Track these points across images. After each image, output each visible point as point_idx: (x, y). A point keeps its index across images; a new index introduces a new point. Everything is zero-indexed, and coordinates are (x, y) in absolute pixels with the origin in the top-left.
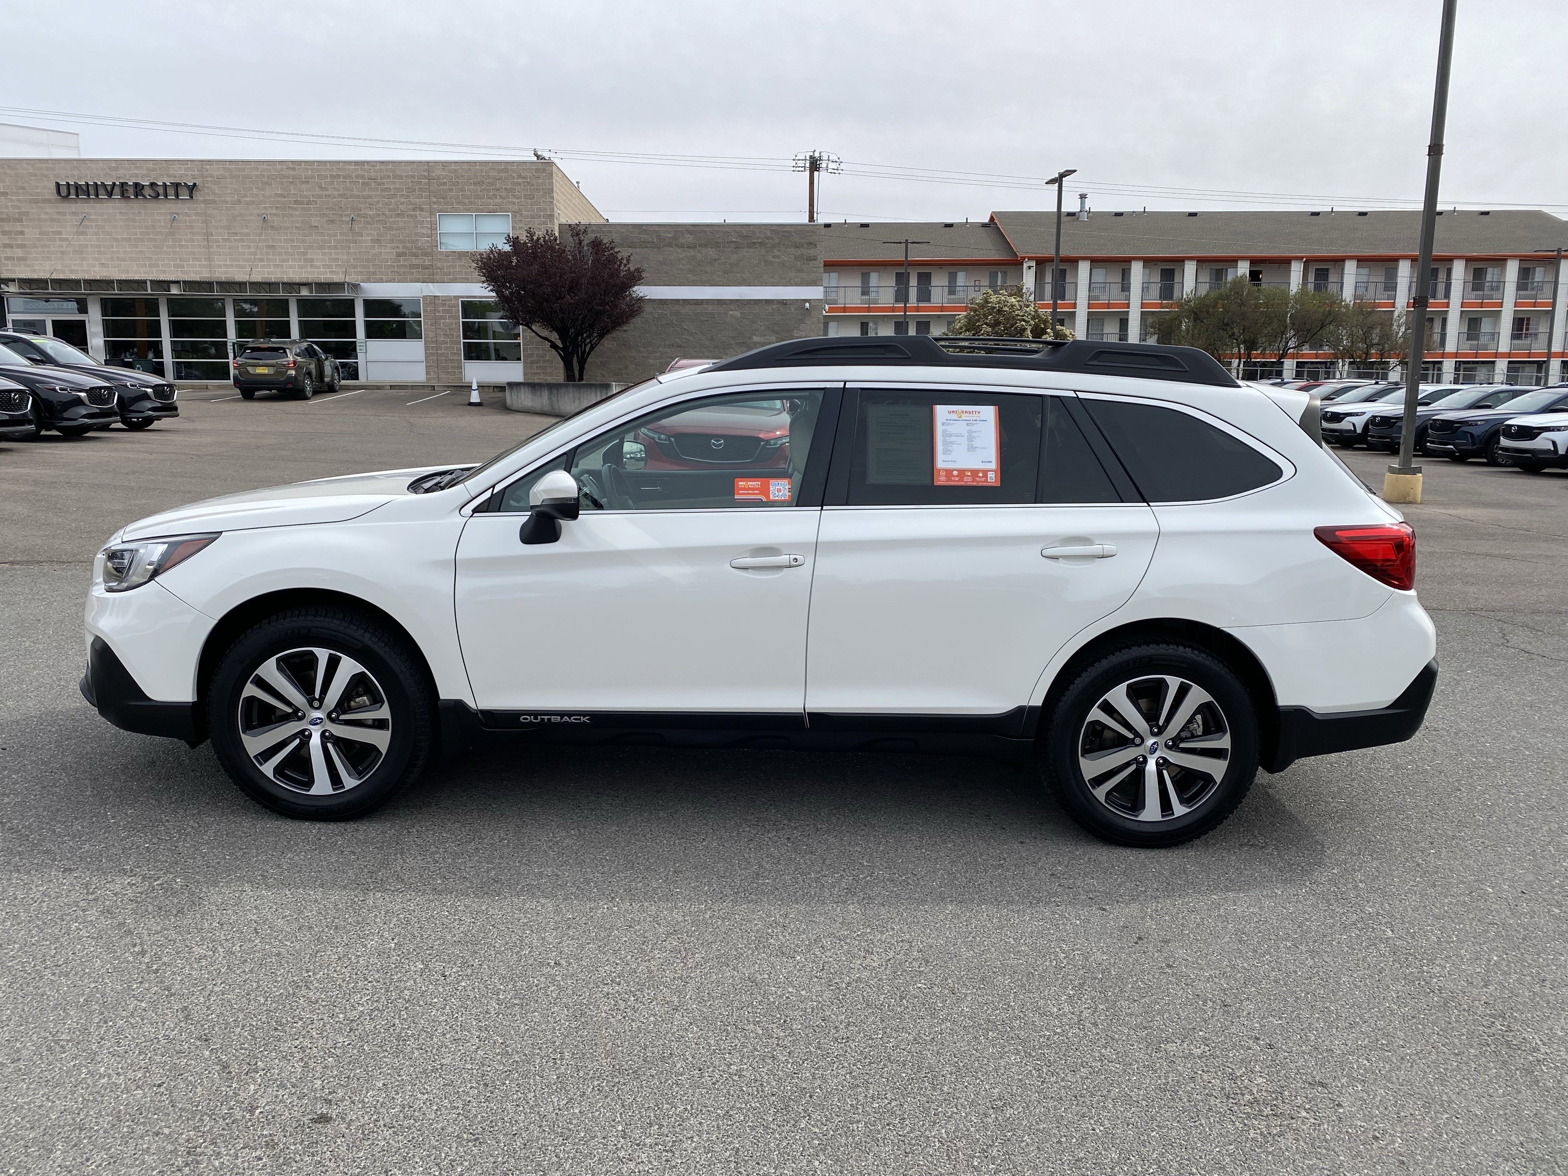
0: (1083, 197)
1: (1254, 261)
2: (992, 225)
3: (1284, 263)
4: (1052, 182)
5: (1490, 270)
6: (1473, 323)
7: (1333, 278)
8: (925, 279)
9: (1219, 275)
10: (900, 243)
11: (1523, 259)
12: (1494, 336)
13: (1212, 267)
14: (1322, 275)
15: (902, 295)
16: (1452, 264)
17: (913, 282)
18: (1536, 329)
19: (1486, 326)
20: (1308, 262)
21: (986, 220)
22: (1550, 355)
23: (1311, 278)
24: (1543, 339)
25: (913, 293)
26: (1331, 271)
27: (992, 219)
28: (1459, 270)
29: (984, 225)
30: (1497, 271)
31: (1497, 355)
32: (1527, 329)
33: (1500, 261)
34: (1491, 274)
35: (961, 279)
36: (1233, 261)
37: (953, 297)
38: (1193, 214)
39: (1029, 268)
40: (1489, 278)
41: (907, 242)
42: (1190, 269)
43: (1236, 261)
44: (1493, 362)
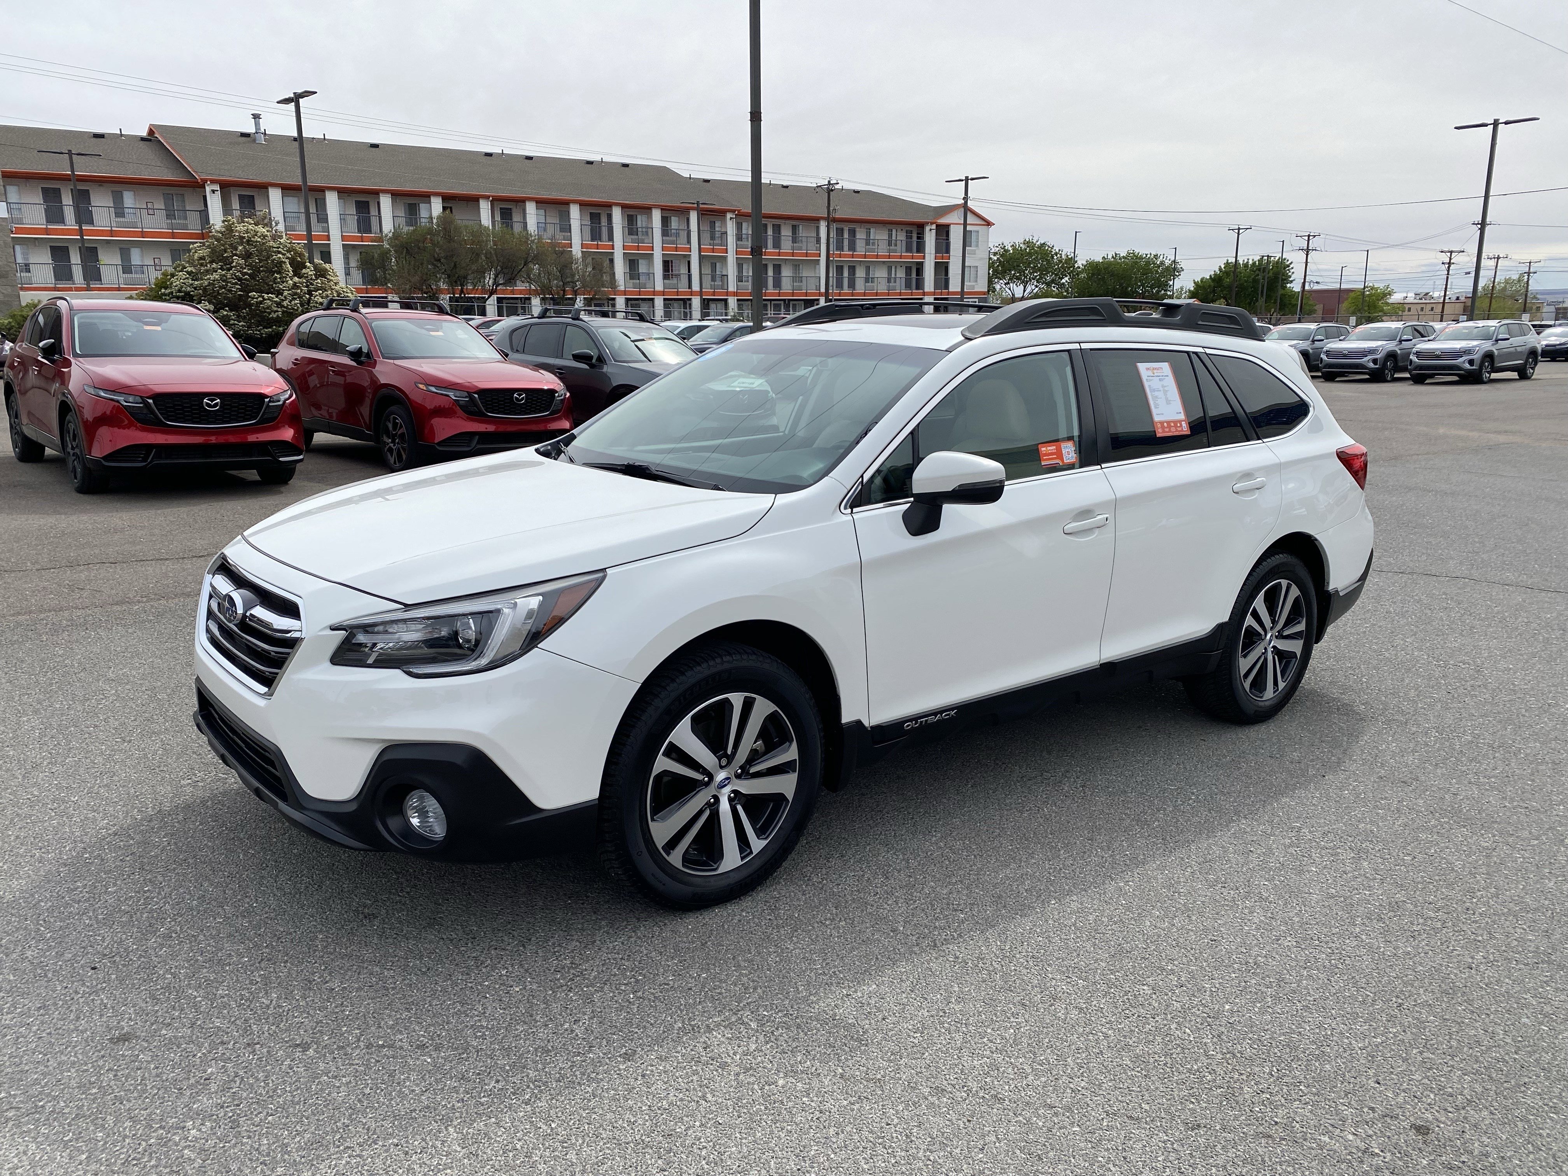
0: (256, 117)
1: (447, 199)
2: (151, 138)
3: (473, 200)
4: (287, 101)
5: (639, 217)
6: (632, 263)
7: (516, 217)
8: (82, 199)
9: (412, 211)
10: (62, 153)
11: (663, 209)
12: (650, 275)
13: (405, 201)
14: (506, 215)
15: (54, 215)
16: (611, 210)
17: (67, 200)
18: (679, 270)
19: (642, 268)
20: (495, 201)
21: (144, 133)
22: (692, 293)
23: (498, 218)
24: (684, 280)
25: (69, 214)
26: (514, 210)
27: (151, 132)
28: (617, 214)
29: (143, 139)
30: (644, 217)
31: (655, 293)
32: (672, 271)
33: (647, 209)
34: (641, 221)
35: (129, 199)
36: (426, 197)
37: (122, 219)
38: (375, 146)
39: (213, 191)
40: (639, 224)
41: (70, 153)
42: (386, 202)
43: (429, 197)
44: (652, 300)
